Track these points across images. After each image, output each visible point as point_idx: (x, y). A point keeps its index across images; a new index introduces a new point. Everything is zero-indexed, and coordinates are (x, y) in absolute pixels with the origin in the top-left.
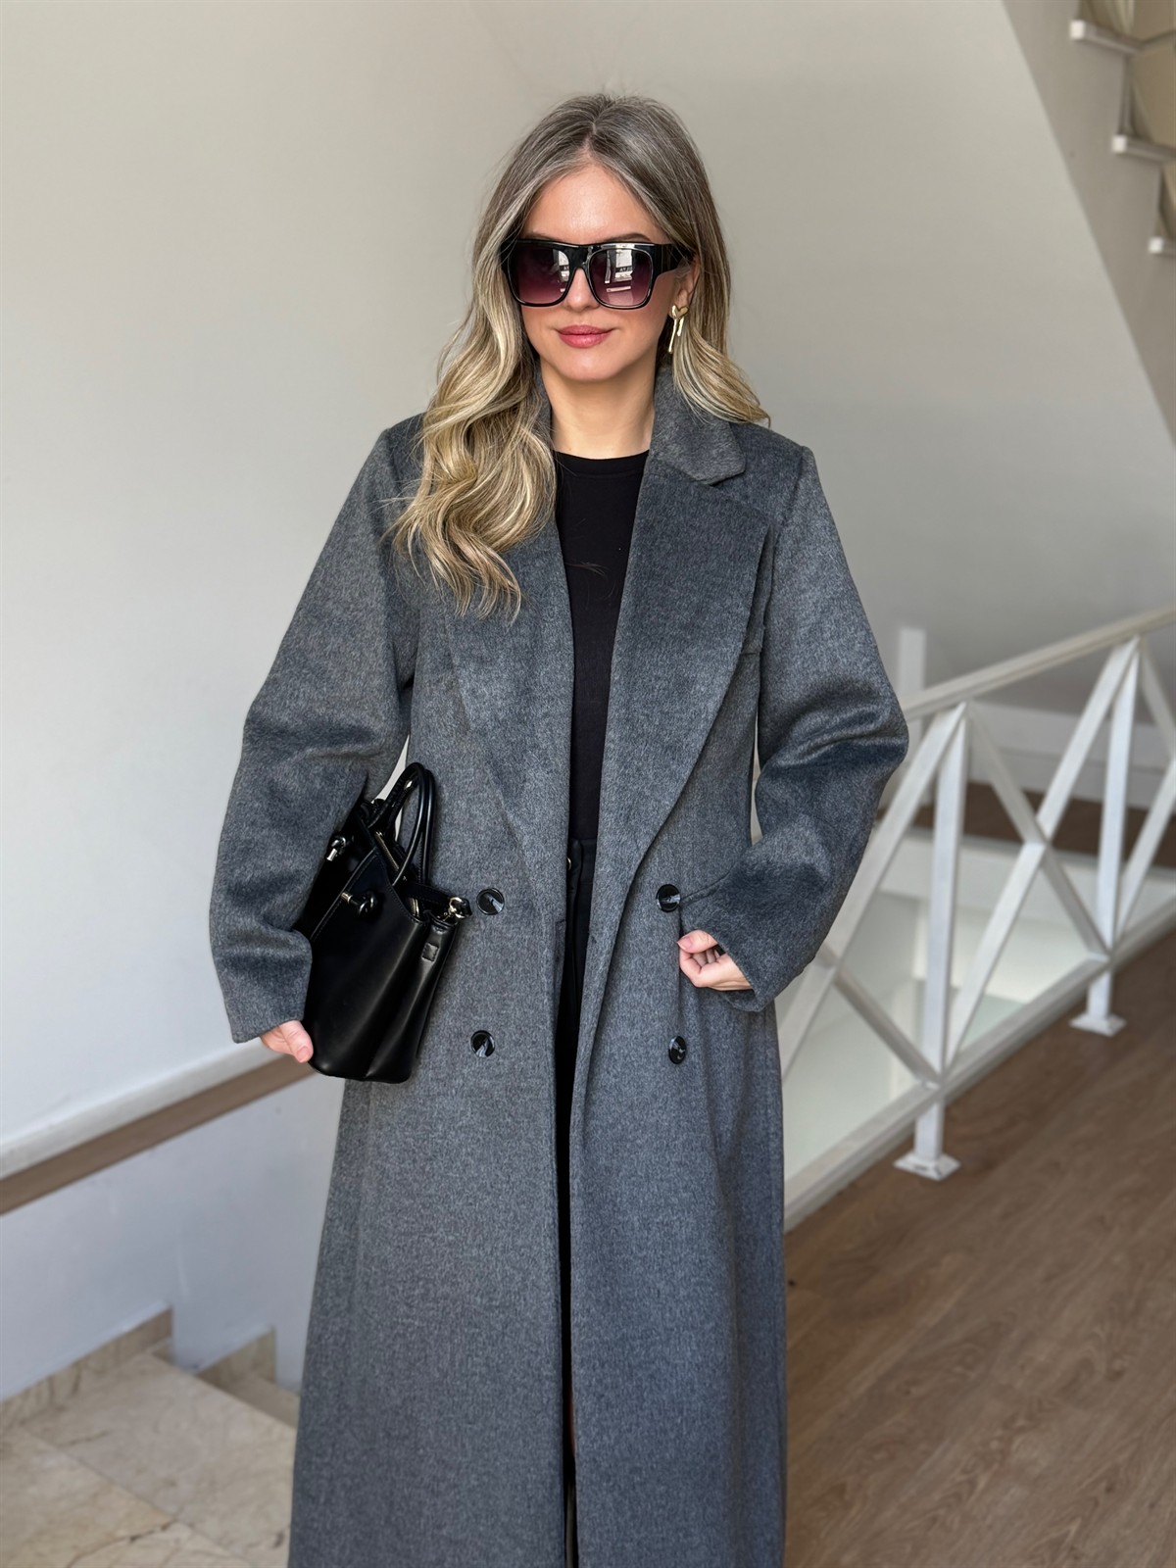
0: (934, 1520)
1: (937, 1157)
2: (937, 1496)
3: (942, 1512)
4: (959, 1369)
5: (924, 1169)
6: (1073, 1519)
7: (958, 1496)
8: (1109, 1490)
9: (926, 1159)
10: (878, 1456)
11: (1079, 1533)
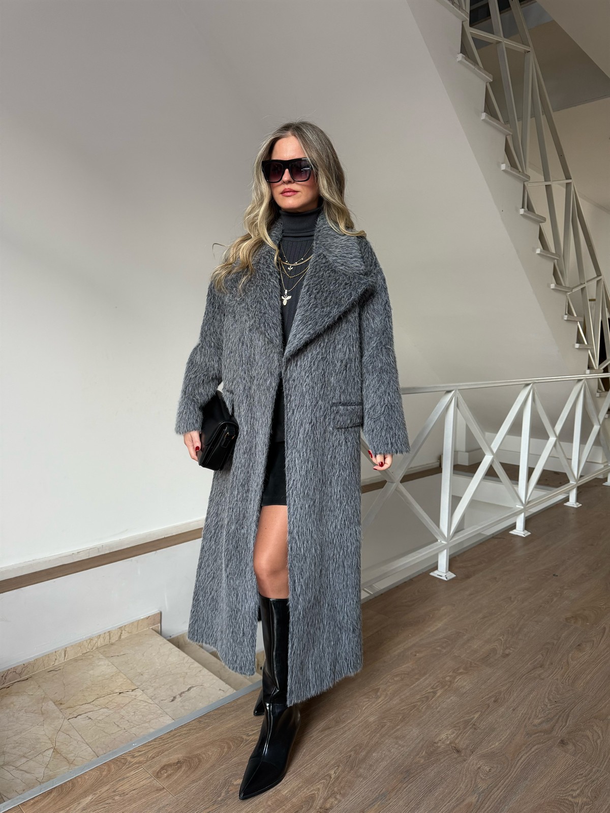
0: (415, 706)
1: (446, 572)
2: (418, 697)
3: (419, 704)
4: (439, 648)
5: (441, 576)
6: (478, 711)
7: (427, 698)
8: (495, 701)
9: (442, 572)
10: (395, 679)
11: (478, 718)
